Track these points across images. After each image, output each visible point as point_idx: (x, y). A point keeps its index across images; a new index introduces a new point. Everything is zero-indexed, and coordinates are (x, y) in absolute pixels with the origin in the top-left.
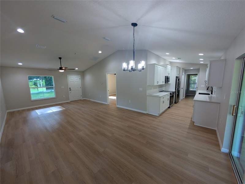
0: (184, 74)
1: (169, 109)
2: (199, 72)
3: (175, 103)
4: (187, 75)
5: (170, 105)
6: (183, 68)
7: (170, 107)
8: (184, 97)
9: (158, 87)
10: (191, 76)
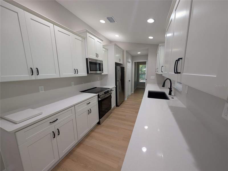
0: (130, 61)
1: (99, 126)
2: (147, 59)
3: (117, 105)
4: (135, 63)
5: (100, 118)
6: (126, 51)
7: (101, 122)
8: (133, 92)
9: (73, 83)
10: (141, 66)
